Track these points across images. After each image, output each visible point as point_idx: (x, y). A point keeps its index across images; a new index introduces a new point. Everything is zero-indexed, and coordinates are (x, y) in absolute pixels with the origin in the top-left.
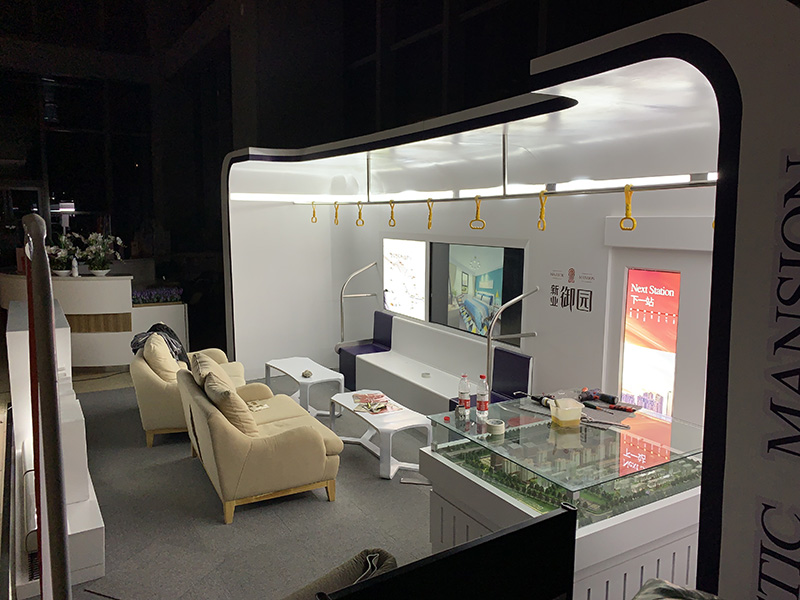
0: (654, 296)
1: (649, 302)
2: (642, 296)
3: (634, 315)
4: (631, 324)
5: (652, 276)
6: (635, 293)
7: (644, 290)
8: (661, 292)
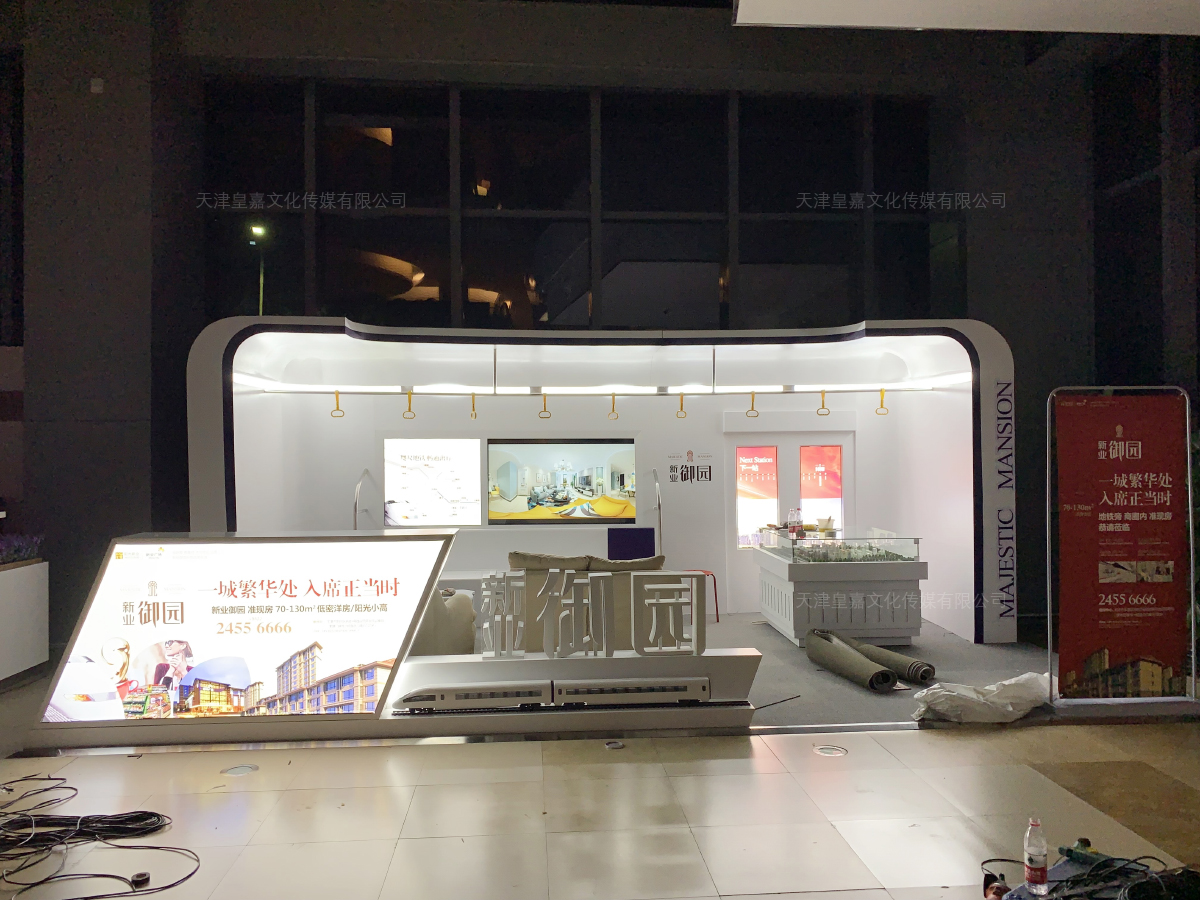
0: (758, 464)
1: (755, 468)
2: (749, 464)
3: (744, 479)
4: (741, 485)
5: (755, 450)
6: (743, 463)
7: (750, 460)
8: (762, 460)
